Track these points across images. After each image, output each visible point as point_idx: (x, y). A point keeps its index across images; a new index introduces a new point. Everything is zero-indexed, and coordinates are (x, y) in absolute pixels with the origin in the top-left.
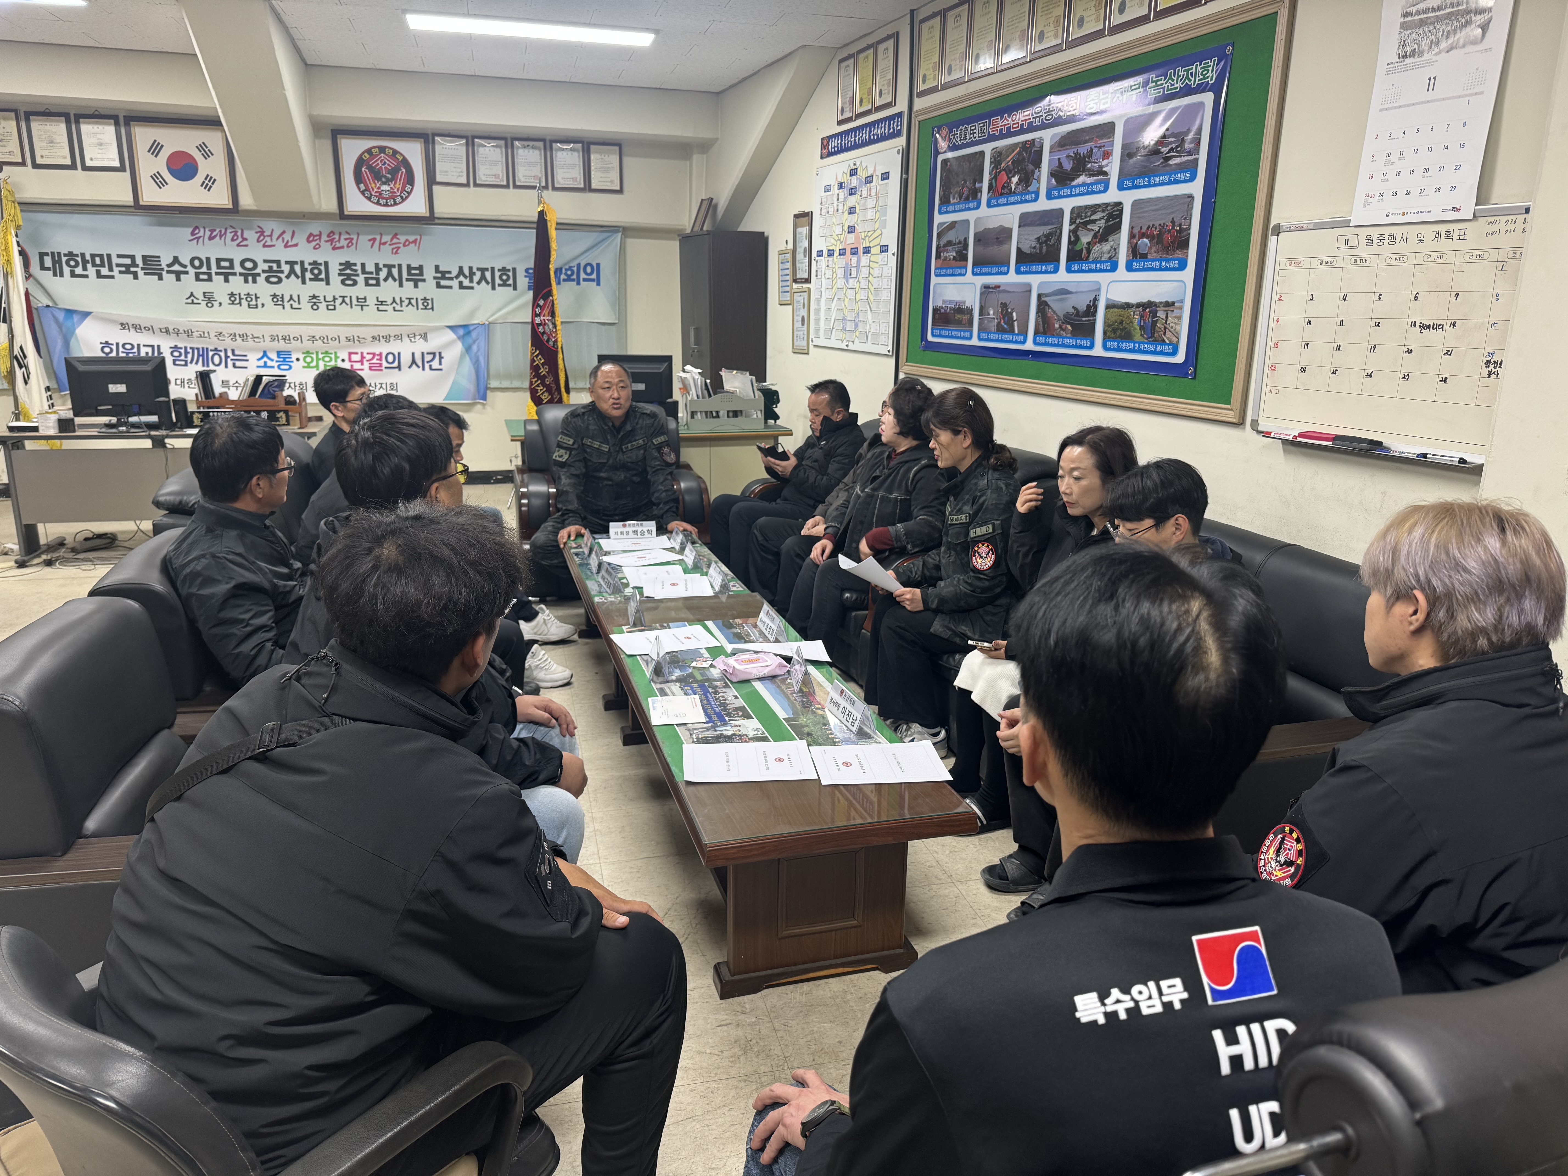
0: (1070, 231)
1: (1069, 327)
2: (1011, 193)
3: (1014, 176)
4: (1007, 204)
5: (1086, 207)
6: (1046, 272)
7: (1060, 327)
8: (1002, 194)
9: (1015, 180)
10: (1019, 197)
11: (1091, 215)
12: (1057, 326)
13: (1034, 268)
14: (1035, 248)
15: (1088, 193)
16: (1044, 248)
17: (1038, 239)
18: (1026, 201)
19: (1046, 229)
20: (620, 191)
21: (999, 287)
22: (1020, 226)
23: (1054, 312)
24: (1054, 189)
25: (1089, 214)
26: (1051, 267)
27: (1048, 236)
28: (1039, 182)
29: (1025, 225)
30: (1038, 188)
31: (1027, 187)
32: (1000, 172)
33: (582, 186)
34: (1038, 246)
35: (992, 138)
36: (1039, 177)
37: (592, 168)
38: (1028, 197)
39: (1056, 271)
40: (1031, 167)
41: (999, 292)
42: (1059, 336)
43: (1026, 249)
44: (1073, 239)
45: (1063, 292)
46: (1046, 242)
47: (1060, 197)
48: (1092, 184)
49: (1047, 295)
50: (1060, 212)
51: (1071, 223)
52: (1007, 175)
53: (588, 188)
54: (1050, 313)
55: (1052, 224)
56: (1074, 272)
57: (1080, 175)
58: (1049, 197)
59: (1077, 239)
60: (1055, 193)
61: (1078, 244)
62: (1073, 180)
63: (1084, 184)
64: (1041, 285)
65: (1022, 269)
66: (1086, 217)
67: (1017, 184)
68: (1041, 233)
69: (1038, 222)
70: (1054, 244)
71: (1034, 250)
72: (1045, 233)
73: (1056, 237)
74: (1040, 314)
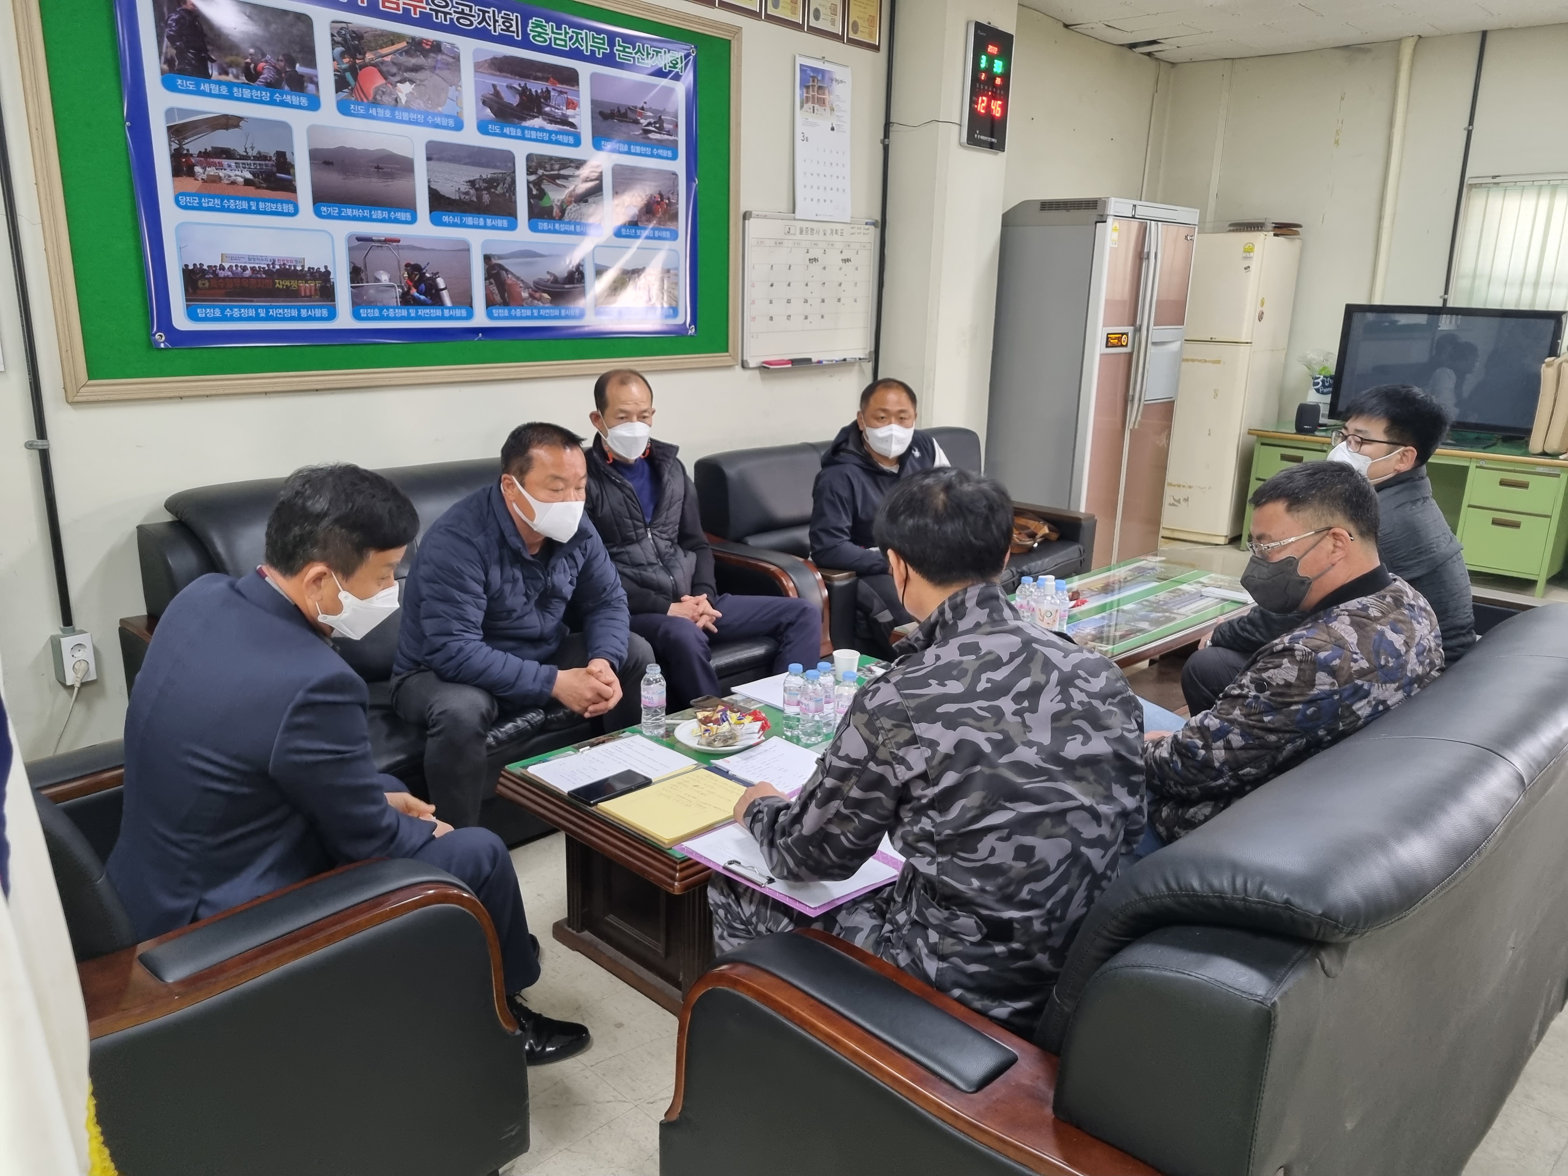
0: (528, 182)
2: (400, 106)
5: (551, 158)
6: (493, 228)
7: (531, 296)
11: (560, 169)
12: (525, 294)
14: (467, 193)
15: (550, 141)
17: (472, 183)
18: (438, 126)
19: (487, 173)
21: (399, 241)
23: (518, 278)
25: (557, 167)
26: (503, 222)
29: (437, 159)
32: (364, 65)
38: (442, 123)
39: (512, 227)
41: (398, 248)
42: (531, 306)
44: (535, 192)
45: (529, 254)
46: (488, 189)
47: (504, 136)
48: (557, 133)
49: (500, 257)
50: (507, 155)
51: (530, 171)
55: (495, 167)
56: (543, 231)
57: (535, 117)
58: (484, 131)
59: (542, 194)
60: (497, 130)
61: (545, 200)
62: (524, 119)
63: (541, 129)
64: (485, 243)
65: (443, 219)
66: (552, 170)
68: (478, 176)
69: (468, 160)
70: (504, 194)
71: (467, 197)
72: (484, 177)
73: (506, 185)
74: (492, 281)
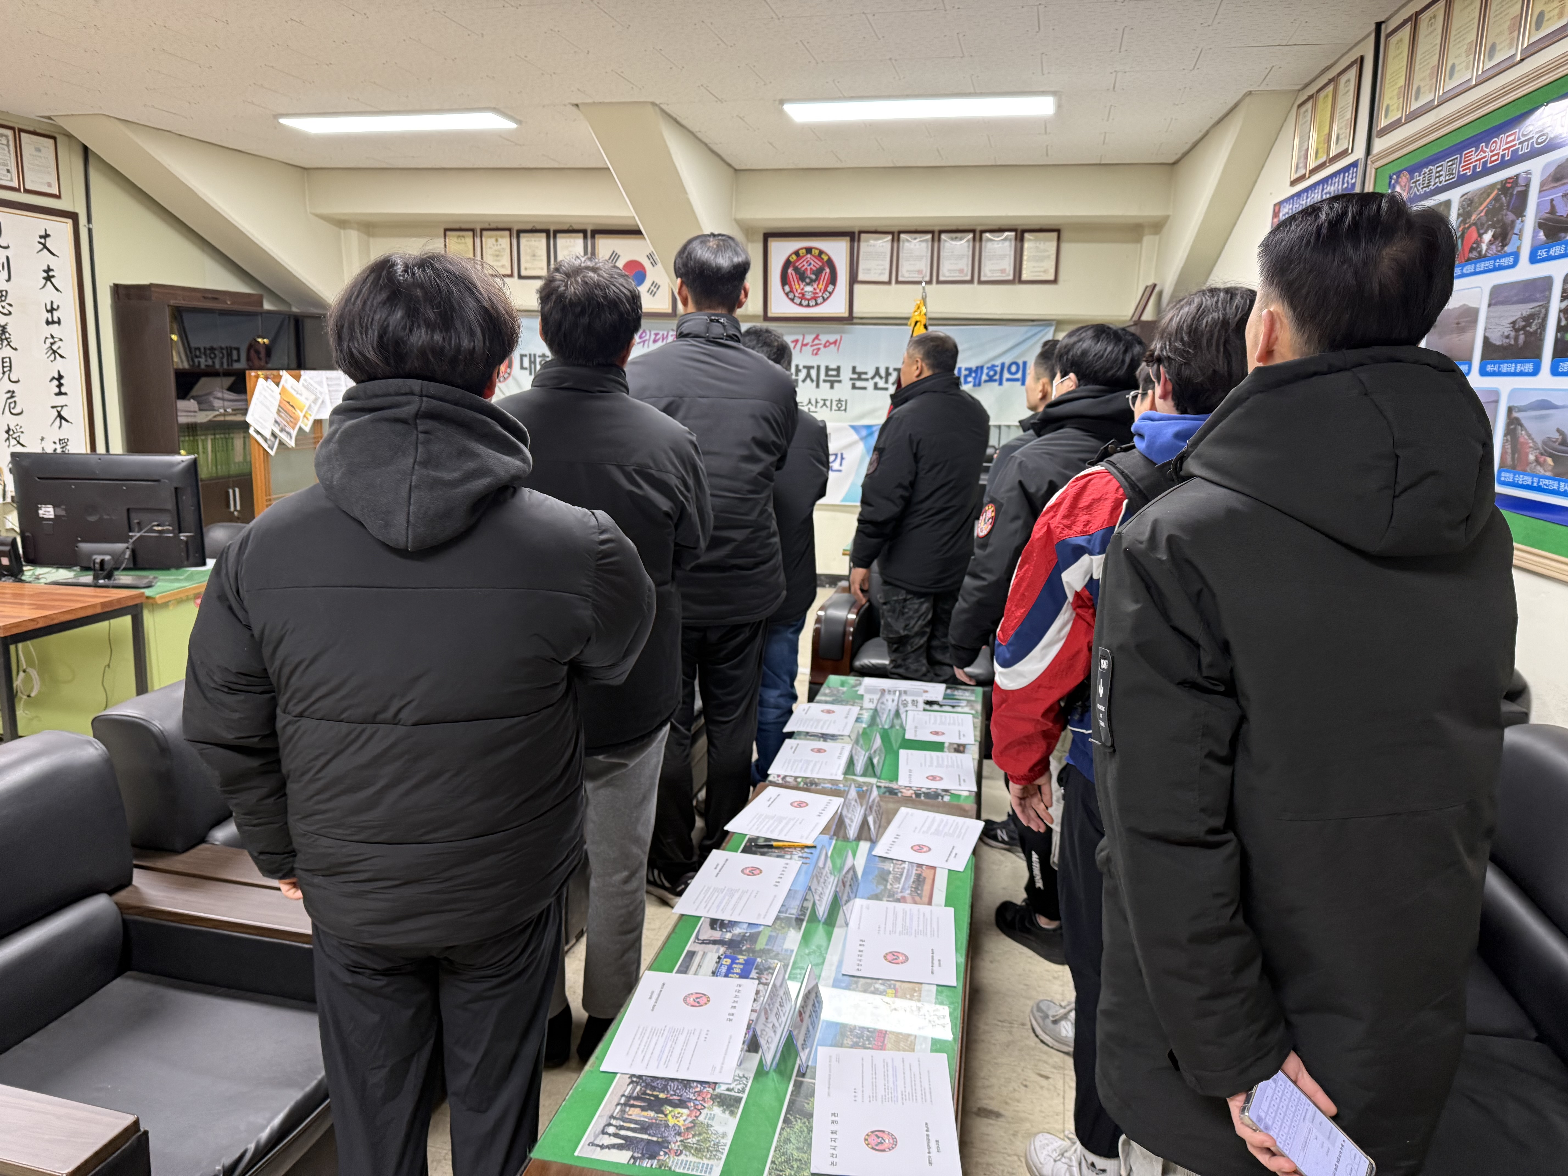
0: (1558, 311)
1: (1550, 461)
2: (1481, 257)
3: (1486, 232)
4: (1475, 273)
6: (1522, 374)
7: (1537, 459)
8: (1469, 260)
9: (1488, 237)
10: (1492, 262)
12: (1532, 457)
13: (1505, 368)
14: (1508, 337)
16: (1522, 338)
17: (1514, 323)
18: (1501, 268)
19: (1525, 309)
20: (1055, 281)
22: (1489, 305)
23: (1529, 435)
24: (1541, 247)
26: (1529, 367)
27: (1528, 319)
28: (1520, 239)
29: (1496, 304)
30: (1519, 248)
31: (1503, 246)
32: (1469, 227)
33: (1011, 277)
34: (1513, 334)
35: (1463, 180)
36: (1521, 230)
37: (1025, 258)
38: (1505, 261)
39: (1536, 372)
40: (1511, 216)
42: (1534, 474)
43: (1496, 340)
44: (1562, 323)
45: (1545, 405)
46: (1523, 328)
47: (1550, 258)
49: (1521, 409)
50: (1548, 281)
51: (1561, 297)
52: (1478, 231)
53: (1018, 279)
54: (1522, 436)
55: (1536, 300)
56: (1562, 374)
58: (1534, 259)
60: (1542, 253)
64: (1514, 392)
65: (1489, 368)
67: (1491, 243)
68: (1518, 315)
69: (1515, 299)
70: (1536, 332)
71: (1507, 341)
72: (1525, 314)
73: (1540, 320)
74: (1509, 437)
